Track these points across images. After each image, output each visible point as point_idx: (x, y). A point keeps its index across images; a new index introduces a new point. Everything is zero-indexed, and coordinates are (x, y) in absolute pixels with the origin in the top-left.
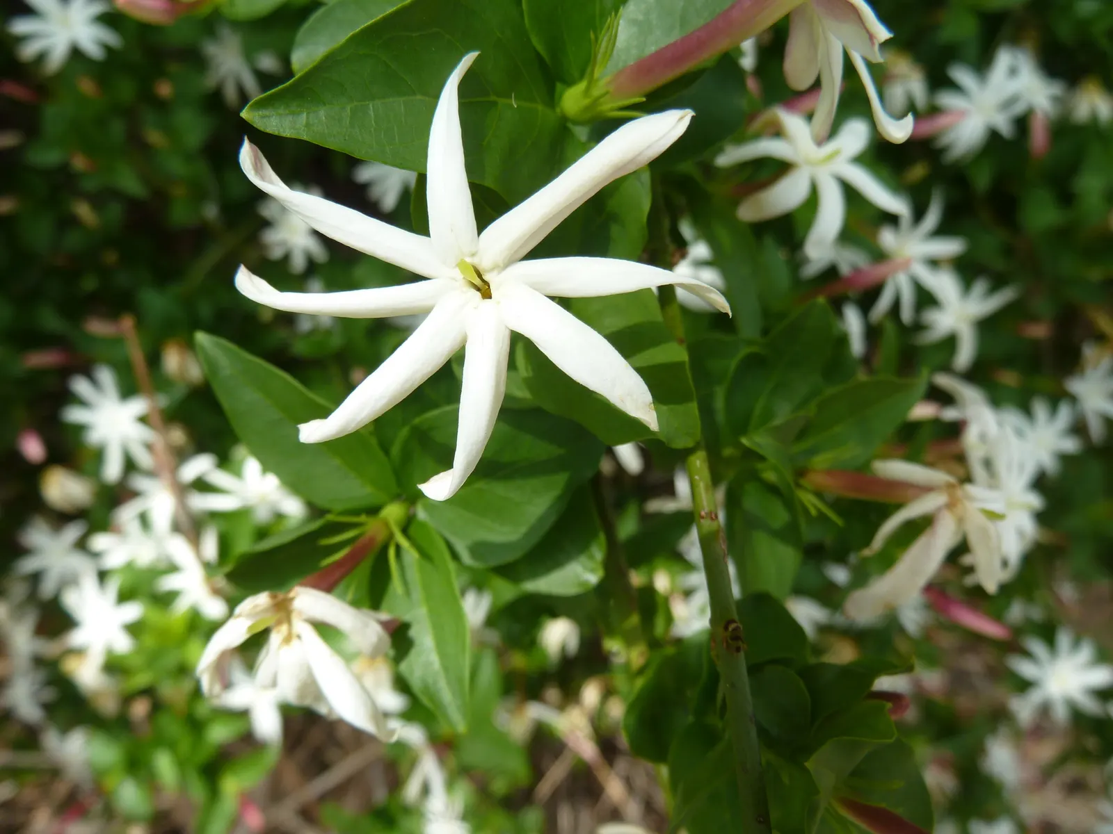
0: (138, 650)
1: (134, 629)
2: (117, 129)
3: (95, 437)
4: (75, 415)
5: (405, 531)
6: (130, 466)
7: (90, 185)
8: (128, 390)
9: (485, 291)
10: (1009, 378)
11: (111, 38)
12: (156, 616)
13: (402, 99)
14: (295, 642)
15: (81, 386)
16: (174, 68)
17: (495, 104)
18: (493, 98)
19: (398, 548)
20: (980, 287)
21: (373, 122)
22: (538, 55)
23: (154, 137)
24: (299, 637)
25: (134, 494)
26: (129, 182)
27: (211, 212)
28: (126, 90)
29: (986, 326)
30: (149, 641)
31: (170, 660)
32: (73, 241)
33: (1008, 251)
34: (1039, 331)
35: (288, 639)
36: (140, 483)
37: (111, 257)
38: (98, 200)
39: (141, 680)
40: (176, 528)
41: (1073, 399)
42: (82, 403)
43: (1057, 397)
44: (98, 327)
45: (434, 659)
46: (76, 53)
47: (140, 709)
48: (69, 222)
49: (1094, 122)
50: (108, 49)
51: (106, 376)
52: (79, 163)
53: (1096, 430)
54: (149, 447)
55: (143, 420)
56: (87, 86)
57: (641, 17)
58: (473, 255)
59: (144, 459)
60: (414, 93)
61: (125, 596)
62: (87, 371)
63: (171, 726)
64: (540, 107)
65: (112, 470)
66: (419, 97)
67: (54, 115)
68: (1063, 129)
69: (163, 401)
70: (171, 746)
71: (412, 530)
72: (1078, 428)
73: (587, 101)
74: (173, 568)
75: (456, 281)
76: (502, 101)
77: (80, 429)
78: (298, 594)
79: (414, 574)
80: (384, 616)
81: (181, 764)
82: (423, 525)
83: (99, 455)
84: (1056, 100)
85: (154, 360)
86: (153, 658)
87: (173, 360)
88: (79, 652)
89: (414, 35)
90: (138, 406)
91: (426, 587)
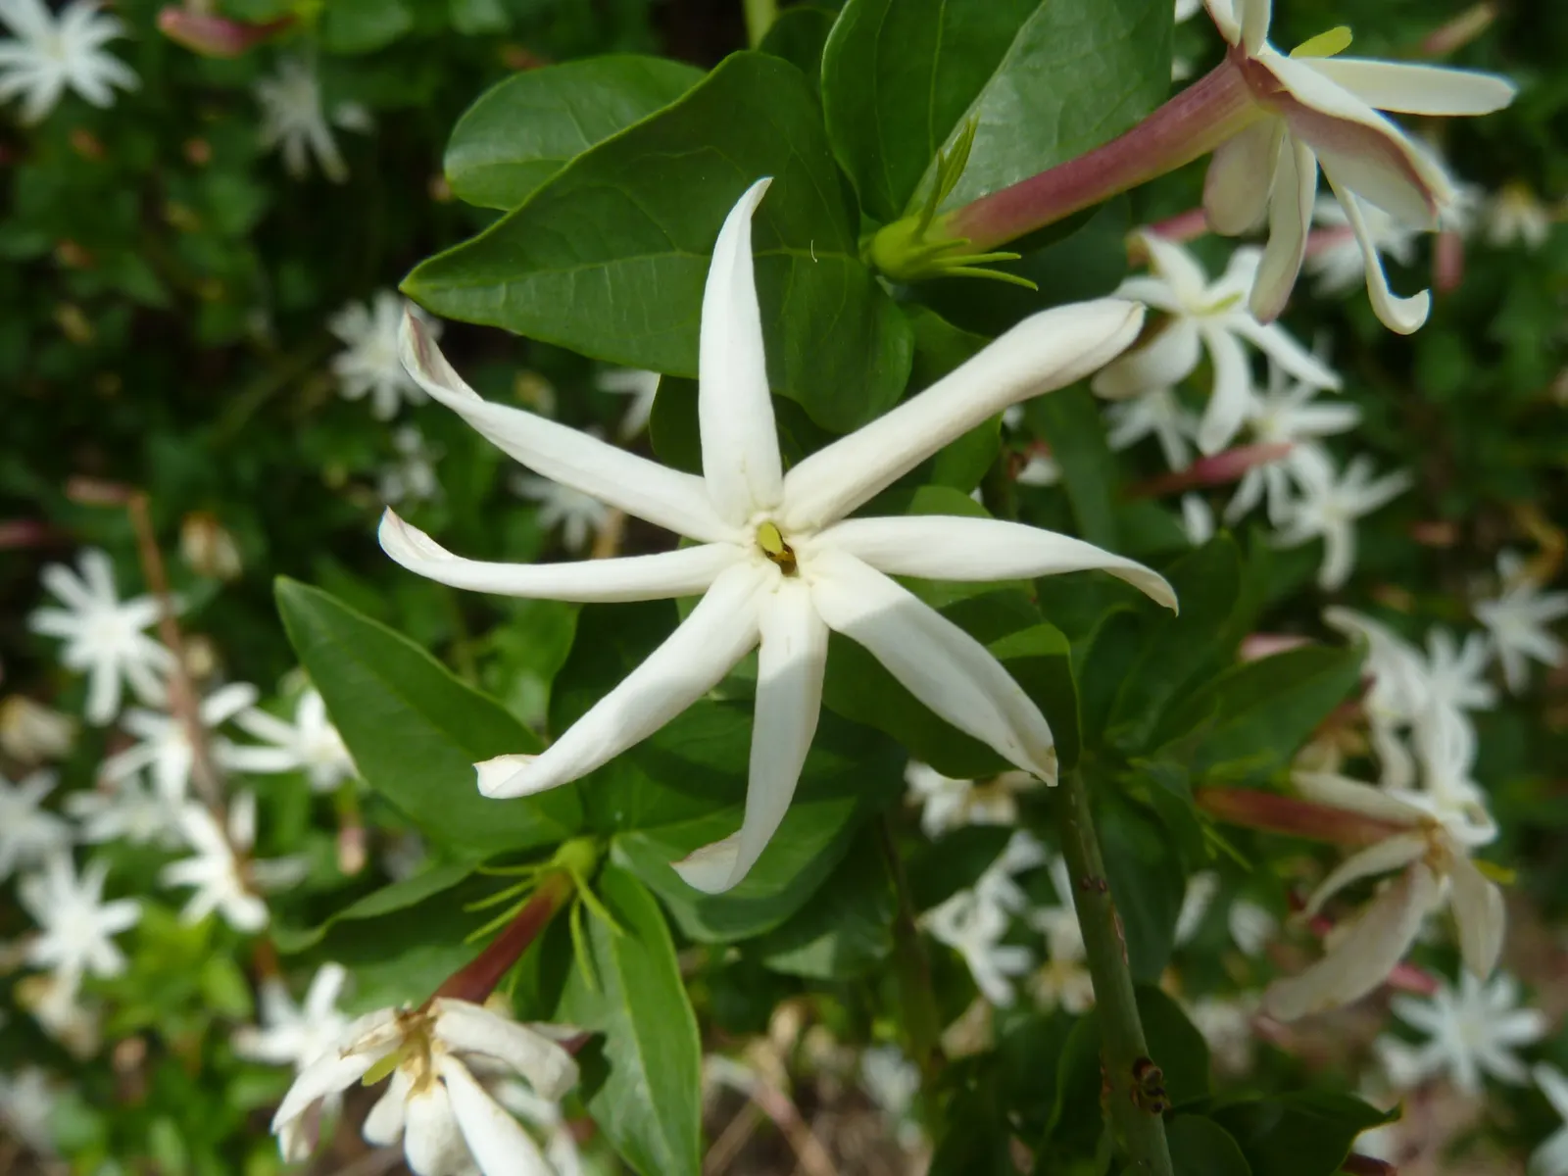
0: (131, 973)
1: (125, 941)
2: (127, 206)
3: (77, 656)
4: (49, 622)
5: (593, 883)
6: (129, 698)
7: (85, 286)
8: (129, 590)
9: (788, 564)
10: (1397, 599)
11: (122, 75)
12: (159, 923)
13: (652, 258)
14: (436, 1088)
15: (60, 580)
16: (211, 116)
17: (787, 259)
18: (785, 250)
19: (584, 912)
20: (1359, 469)
21: (610, 295)
22: (841, 174)
23: (178, 214)
24: (442, 1080)
25: (134, 740)
26: (143, 285)
27: (258, 325)
28: (142, 150)
29: (1366, 525)
30: (149, 961)
31: (180, 988)
32: (54, 362)
33: (1396, 419)
34: (1440, 535)
35: (422, 1083)
36: (141, 723)
37: (110, 385)
38: (94, 307)
39: (137, 1016)
40: (193, 792)
41: (1483, 630)
42: (61, 605)
43: (1465, 627)
44: (88, 493)
45: (643, 1089)
46: (70, 95)
47: (129, 1054)
48: (48, 334)
49: (1519, 244)
50: (117, 91)
51: (97, 566)
52: (68, 255)
53: (1515, 674)
54: (159, 675)
55: (151, 632)
56: (83, 144)
57: (997, 122)
58: (773, 508)
59: (150, 689)
60: (671, 248)
61: (114, 891)
62: (69, 558)
63: (180, 1085)
64: (845, 258)
65: (103, 704)
66: (678, 253)
67: (35, 183)
68: (1479, 250)
69: (180, 604)
70: (177, 1114)
71: (604, 882)
72: (1492, 672)
73: (916, 251)
74: (188, 852)
75: (743, 547)
76: (795, 253)
77: (56, 644)
78: (440, 1012)
79: (609, 956)
80: (570, 1032)
81: (190, 1139)
82: (620, 874)
83: (83, 682)
84: (1467, 211)
85: (169, 540)
86: (154, 984)
87: (197, 543)
88: (42, 973)
89: (678, 155)
90: (144, 612)
91: (628, 975)
